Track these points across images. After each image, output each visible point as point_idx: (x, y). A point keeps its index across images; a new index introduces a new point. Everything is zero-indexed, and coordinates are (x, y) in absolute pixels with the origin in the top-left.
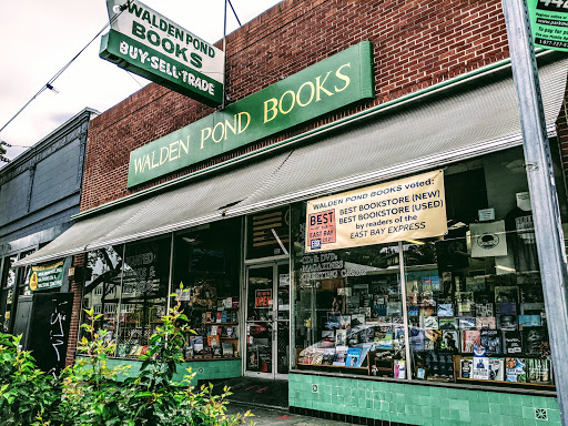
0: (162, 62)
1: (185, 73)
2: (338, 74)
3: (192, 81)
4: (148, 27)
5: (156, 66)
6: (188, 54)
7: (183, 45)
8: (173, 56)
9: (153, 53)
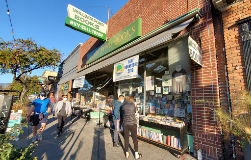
0: (85, 27)
1: (93, 31)
2: (132, 29)
3: (95, 33)
4: (80, 16)
5: (83, 28)
6: (94, 25)
7: (92, 22)
8: (89, 25)
9: (82, 24)
